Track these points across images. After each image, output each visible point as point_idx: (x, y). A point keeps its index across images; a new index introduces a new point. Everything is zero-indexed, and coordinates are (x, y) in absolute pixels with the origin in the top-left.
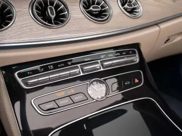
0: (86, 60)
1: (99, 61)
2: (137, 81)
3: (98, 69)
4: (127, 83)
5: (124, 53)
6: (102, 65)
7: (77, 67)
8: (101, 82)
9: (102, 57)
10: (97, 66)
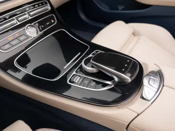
0: (17, 13)
1: (26, 13)
2: (53, 21)
3: (27, 18)
4: (48, 23)
5: (40, 5)
6: (29, 15)
7: (13, 20)
8: (32, 26)
9: (27, 9)
10: (27, 16)
